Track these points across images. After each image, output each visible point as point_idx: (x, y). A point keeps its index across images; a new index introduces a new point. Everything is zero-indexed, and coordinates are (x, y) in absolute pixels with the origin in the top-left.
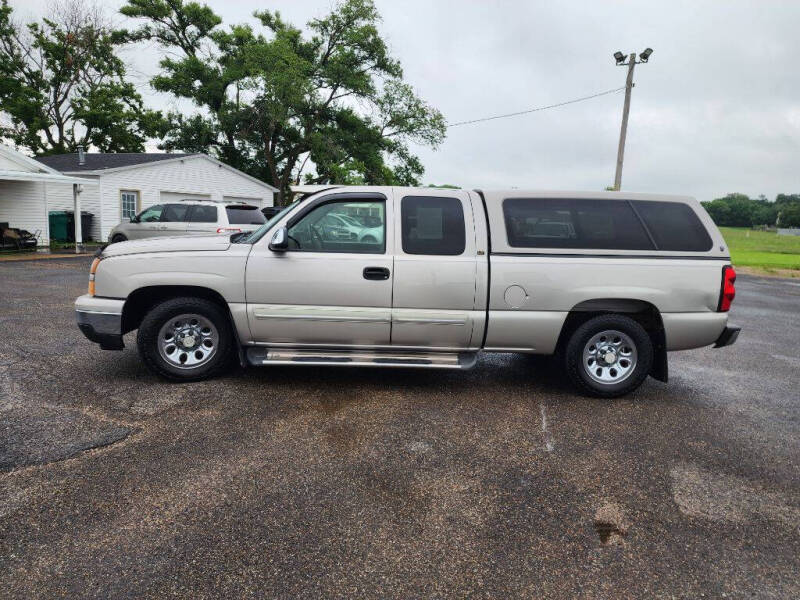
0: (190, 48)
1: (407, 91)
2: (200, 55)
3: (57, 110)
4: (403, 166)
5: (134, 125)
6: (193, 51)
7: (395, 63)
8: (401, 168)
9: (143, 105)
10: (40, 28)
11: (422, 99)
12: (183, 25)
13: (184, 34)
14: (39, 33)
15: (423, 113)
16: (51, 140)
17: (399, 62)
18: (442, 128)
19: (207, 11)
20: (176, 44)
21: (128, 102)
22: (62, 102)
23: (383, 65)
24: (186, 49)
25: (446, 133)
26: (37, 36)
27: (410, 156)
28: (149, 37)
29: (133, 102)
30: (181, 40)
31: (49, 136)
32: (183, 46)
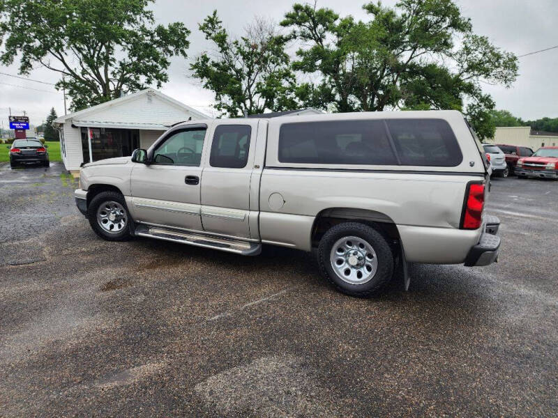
0: (319, 40)
1: (483, 41)
2: (325, 42)
3: (249, 91)
4: (476, 104)
5: (293, 95)
6: (321, 42)
7: (466, 20)
8: (474, 105)
9: (297, 81)
10: (239, 43)
11: (496, 46)
12: (316, 26)
13: (315, 31)
14: (239, 46)
15: (498, 57)
16: (246, 108)
17: (469, 19)
18: (514, 67)
19: (329, 13)
20: (311, 39)
21: (288, 80)
22: (251, 85)
23: (456, 25)
24: (317, 41)
25: (518, 72)
26: (238, 48)
27: (483, 95)
28: (295, 37)
29: (291, 80)
30: (314, 36)
31: (245, 105)
32: (315, 40)
